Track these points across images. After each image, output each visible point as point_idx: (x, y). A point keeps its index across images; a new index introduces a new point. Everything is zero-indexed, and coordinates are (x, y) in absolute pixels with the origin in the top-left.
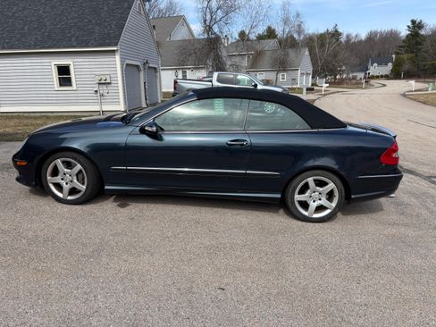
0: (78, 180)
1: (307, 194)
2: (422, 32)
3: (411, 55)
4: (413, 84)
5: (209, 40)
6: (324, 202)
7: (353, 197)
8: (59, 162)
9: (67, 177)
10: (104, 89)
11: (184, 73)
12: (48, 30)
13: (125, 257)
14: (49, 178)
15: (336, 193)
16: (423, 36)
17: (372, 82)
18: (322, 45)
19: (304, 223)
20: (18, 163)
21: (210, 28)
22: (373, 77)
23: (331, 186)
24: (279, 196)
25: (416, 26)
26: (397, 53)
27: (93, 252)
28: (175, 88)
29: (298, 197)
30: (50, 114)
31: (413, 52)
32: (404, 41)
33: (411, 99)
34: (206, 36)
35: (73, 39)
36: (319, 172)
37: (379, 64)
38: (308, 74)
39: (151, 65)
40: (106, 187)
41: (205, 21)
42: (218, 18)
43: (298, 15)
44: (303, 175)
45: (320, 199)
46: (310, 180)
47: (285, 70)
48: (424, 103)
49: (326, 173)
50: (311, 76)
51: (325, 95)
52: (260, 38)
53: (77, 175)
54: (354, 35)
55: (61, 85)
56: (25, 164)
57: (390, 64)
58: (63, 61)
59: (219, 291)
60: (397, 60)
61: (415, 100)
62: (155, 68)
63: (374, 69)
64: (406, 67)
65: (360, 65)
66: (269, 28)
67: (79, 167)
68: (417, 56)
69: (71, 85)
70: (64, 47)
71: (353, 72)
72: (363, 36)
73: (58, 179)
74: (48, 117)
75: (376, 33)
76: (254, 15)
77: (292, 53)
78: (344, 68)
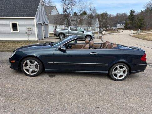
0: (35, 68)
1: (117, 71)
2: (134, 14)
3: (131, 22)
4: (132, 31)
5: (65, 15)
6: (122, 74)
7: (132, 72)
8: (28, 61)
9: (31, 67)
10: (30, 32)
11: (56, 26)
12: (8, 10)
13: (59, 97)
14: (24, 67)
15: (126, 71)
16: (134, 15)
17: (119, 30)
18: (102, 18)
19: (115, 81)
20: (12, 61)
21: (66, 11)
22: (118, 29)
23: (125, 68)
24: (107, 72)
25: (132, 12)
26: (126, 21)
27: (47, 95)
28: (55, 32)
29: (114, 72)
30: (9, 41)
31: (131, 21)
32: (128, 17)
33: (133, 36)
34: (64, 14)
35: (18, 14)
36: (121, 64)
37: (120, 24)
38: (98, 27)
39: (46, 24)
40: (45, 70)
41: (64, 8)
42: (69, 8)
43: (94, 7)
44: (116, 65)
45: (121, 73)
46: (118, 67)
47: (90, 26)
48: (137, 38)
49: (123, 64)
50: (99, 28)
51: (104, 35)
52: (81, 14)
53: (35, 66)
54: (112, 15)
55: (13, 30)
56: (14, 61)
57: (124, 24)
58: (14, 22)
59: (97, 108)
60: (126, 23)
61: (134, 37)
62: (47, 25)
63: (119, 26)
64: (129, 25)
65: (114, 25)
66: (84, 11)
67: (36, 63)
68: (132, 22)
69: (17, 30)
70: (15, 17)
71: (112, 27)
72: (115, 15)
73: (27, 67)
74: (9, 42)
75: (119, 14)
76: (81, 7)
77: (93, 20)
78: (109, 25)
